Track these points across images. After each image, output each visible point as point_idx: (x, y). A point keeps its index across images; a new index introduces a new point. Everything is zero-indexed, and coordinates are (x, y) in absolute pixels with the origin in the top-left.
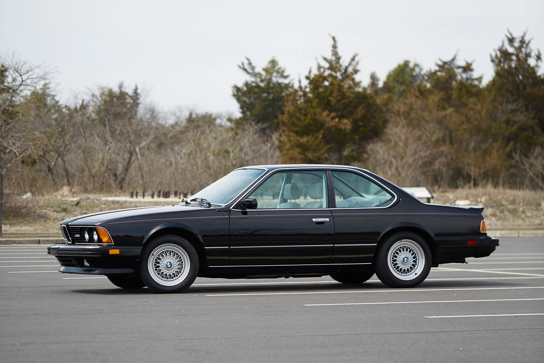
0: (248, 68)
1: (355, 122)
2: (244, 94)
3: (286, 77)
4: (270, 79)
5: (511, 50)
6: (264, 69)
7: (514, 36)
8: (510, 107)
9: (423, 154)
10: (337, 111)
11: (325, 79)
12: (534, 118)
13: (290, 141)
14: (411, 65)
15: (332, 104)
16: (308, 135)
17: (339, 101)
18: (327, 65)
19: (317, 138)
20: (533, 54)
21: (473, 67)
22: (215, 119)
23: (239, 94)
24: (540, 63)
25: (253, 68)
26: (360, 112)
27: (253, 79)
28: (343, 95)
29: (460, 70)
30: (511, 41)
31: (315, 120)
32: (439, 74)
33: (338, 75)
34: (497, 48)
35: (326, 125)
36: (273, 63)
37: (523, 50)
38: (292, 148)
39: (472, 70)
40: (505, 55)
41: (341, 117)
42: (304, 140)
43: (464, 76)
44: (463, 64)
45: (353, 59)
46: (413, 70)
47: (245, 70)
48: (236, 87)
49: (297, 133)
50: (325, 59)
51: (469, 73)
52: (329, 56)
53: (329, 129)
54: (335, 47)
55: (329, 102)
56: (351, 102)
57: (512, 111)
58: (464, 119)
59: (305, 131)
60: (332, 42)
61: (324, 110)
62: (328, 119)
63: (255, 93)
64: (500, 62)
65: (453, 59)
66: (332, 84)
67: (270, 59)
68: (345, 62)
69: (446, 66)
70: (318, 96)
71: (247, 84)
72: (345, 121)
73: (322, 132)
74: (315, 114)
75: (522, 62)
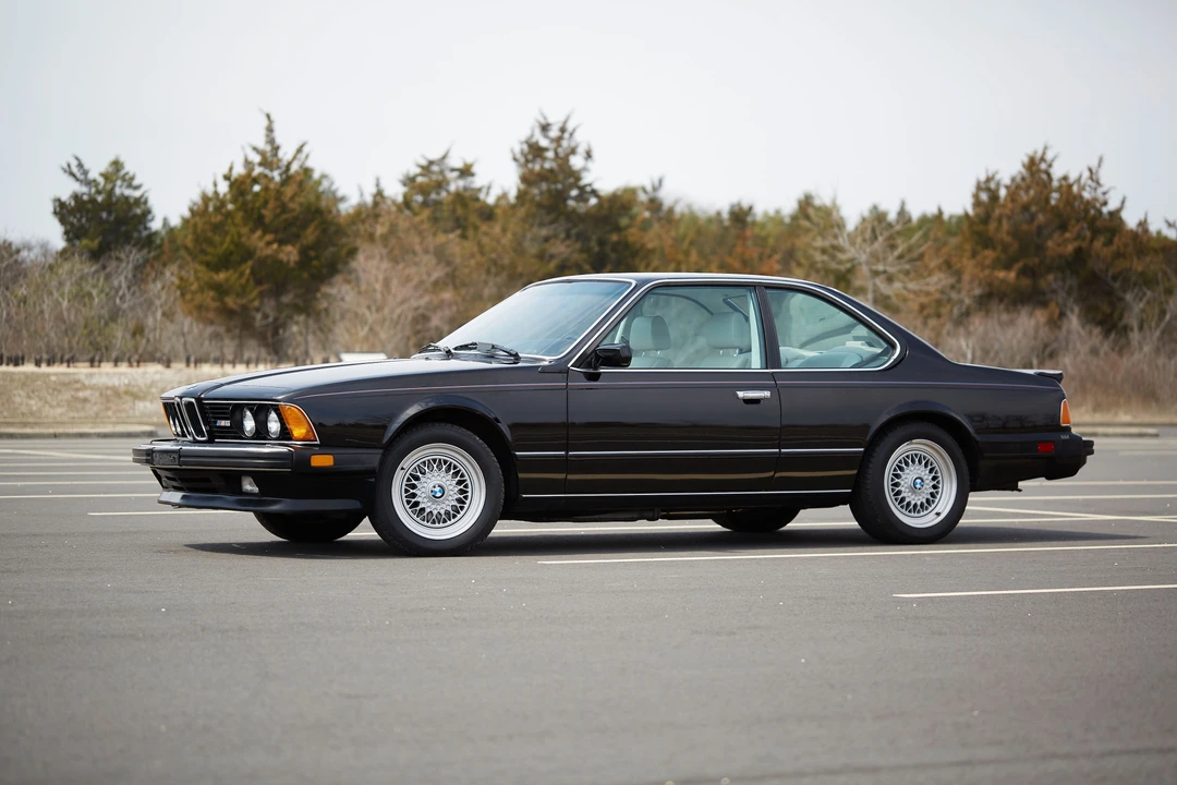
0: (77, 171)
1: (303, 252)
2: (72, 212)
3: (137, 188)
4: (113, 189)
5: (544, 143)
6: (102, 175)
7: (551, 120)
8: (544, 232)
9: (414, 303)
10: (276, 232)
11: (255, 181)
12: (581, 251)
13: (197, 279)
14: (316, 175)
15: (267, 220)
16: (227, 269)
17: (277, 216)
18: (256, 158)
19: (242, 274)
20: (581, 150)
21: (475, 169)
22: (18, 251)
23: (62, 211)
24: (590, 165)
25: (86, 173)
26: (310, 235)
27: (84, 189)
28: (284, 208)
29: (456, 174)
30: (545, 128)
31: (238, 245)
32: (420, 179)
33: (276, 175)
34: (523, 138)
35: (258, 253)
36: (117, 165)
37: (565, 143)
38: (201, 290)
39: (472, 175)
40: (535, 151)
41: (282, 242)
42: (222, 276)
43: (461, 183)
44: (459, 164)
45: (299, 150)
46: (319, 183)
47: (72, 174)
48: (59, 200)
49: (208, 265)
50: (255, 149)
51: (470, 179)
52: (262, 144)
53: (262, 262)
54: (270, 130)
55: (261, 218)
56: (296, 218)
57: (547, 240)
58: (475, 249)
59: (224, 263)
60: (265, 123)
61: (253, 231)
62: (261, 244)
63: (88, 211)
64: (527, 161)
65: (444, 157)
66: (266, 189)
67: (112, 158)
68: (286, 154)
69: (435, 168)
70: (245, 208)
71: (76, 197)
72: (289, 248)
73: (250, 263)
74: (240, 235)
75: (563, 159)
